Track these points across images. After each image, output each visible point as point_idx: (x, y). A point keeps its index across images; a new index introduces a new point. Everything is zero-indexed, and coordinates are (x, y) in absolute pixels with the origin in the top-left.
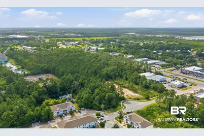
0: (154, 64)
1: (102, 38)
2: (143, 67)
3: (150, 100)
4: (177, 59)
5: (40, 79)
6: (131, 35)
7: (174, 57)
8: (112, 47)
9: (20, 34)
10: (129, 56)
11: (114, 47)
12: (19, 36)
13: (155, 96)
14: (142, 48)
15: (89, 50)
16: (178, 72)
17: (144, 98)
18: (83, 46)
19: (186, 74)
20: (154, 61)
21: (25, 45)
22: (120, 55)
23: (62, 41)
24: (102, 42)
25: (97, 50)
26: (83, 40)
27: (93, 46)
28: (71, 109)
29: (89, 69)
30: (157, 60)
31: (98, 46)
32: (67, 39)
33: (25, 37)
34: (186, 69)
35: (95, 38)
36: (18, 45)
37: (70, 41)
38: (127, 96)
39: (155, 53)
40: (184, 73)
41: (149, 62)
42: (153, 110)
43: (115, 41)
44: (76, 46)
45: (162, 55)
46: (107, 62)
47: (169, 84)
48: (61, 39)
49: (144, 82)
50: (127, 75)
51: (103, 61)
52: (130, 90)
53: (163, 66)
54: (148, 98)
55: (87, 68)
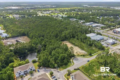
0: (97, 26)
1: (67, 9)
2: (90, 29)
3: (92, 56)
4: (111, 22)
5: (17, 41)
6: (85, 6)
7: (109, 21)
8: (72, 14)
9: (15, 6)
10: (82, 21)
11: (74, 15)
12: (13, 8)
13: (96, 52)
14: (90, 15)
15: (57, 17)
16: (111, 32)
17: (88, 54)
18: (54, 14)
19: (116, 33)
20: (97, 24)
21: (15, 14)
22: (76, 21)
23: (41, 10)
24: (67, 11)
25: (62, 17)
26: (55, 10)
27: (60, 14)
28: (31, 69)
29: (52, 33)
30: (99, 23)
31: (64, 14)
32: (44, 9)
33: (17, 8)
34: (116, 30)
35: (63, 9)
36: (11, 14)
37: (46, 11)
38: (76, 53)
39: (98, 19)
40: (115, 33)
41: (94, 25)
42: (94, 66)
43: (75, 11)
44: (49, 14)
45: (102, 20)
46: (66, 27)
47: (105, 42)
48: (41, 9)
49: (89, 42)
50: (78, 37)
51: (64, 26)
52: (79, 47)
53: (102, 28)
54: (90, 55)
55: (51, 32)
